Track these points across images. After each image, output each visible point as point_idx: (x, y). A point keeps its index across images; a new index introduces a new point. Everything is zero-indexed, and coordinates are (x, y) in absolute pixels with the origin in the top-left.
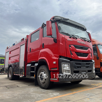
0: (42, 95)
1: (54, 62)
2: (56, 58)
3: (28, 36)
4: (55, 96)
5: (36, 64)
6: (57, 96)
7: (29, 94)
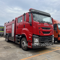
0: (22, 55)
1: (30, 37)
2: (31, 35)
3: (16, 18)
4: (29, 56)
5: (21, 36)
6: (31, 56)
7: (16, 54)
